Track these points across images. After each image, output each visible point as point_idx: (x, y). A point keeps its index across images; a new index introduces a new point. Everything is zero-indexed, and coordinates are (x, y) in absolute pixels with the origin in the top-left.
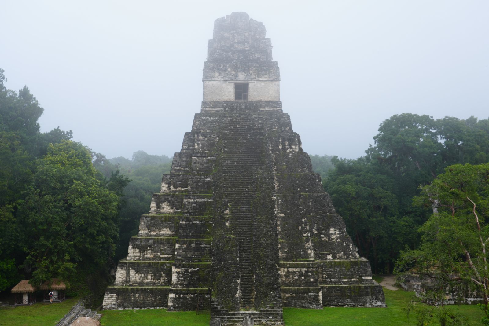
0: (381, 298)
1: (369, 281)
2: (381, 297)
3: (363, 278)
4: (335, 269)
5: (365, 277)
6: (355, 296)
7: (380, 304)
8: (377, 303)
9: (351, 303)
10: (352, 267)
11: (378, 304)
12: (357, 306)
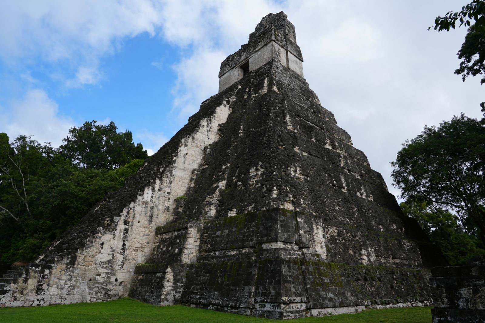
0: (273, 292)
1: (271, 253)
2: (274, 288)
3: (264, 246)
4: (222, 232)
5: (268, 244)
6: (228, 285)
7: (271, 310)
8: (264, 306)
9: (218, 299)
10: (246, 225)
11: (266, 309)
12: (226, 309)
